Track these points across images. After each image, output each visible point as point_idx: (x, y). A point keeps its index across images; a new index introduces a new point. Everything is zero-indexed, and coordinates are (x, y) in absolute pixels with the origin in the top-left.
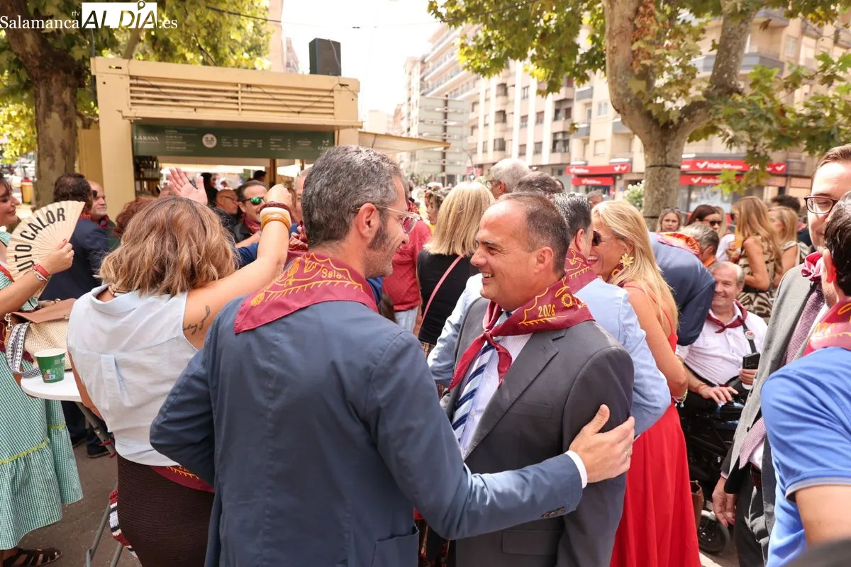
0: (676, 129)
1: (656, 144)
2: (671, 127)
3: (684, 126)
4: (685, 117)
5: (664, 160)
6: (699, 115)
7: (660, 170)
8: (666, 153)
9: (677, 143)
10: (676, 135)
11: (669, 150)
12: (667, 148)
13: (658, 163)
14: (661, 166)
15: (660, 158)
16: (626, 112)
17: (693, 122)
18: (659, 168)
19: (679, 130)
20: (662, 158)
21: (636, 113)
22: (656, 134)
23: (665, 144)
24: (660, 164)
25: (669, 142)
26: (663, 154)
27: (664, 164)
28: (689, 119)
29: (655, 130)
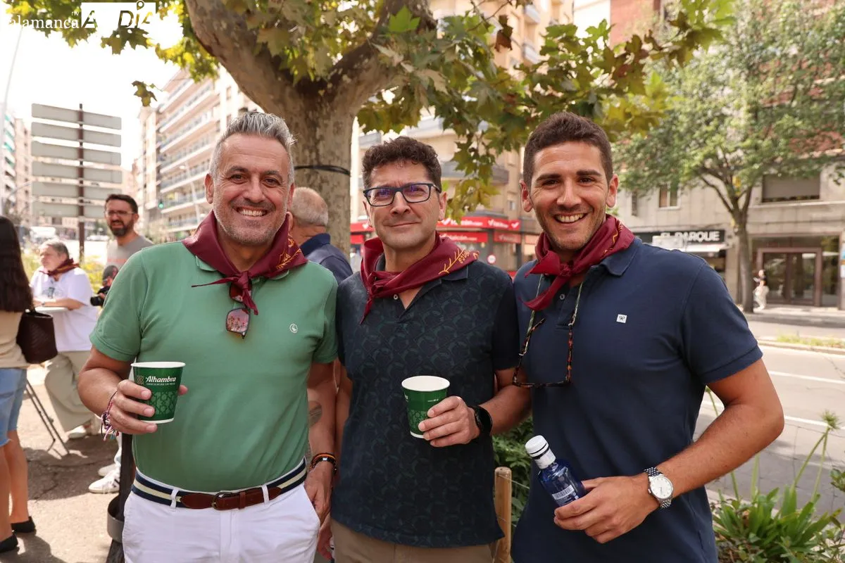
0: (331, 96)
1: (297, 125)
2: (321, 93)
3: (345, 90)
4: (344, 73)
5: (314, 155)
6: (367, 69)
7: (309, 176)
8: (317, 142)
9: (336, 124)
10: (332, 109)
11: (322, 138)
12: (319, 132)
13: (304, 161)
14: (310, 167)
15: (307, 153)
16: (226, 53)
17: (359, 83)
18: (307, 171)
19: (337, 99)
20: (311, 152)
21: (245, 54)
22: (296, 105)
23: (313, 125)
24: (308, 165)
25: (321, 121)
26: (312, 143)
27: (315, 163)
28: (351, 77)
29: (291, 96)
